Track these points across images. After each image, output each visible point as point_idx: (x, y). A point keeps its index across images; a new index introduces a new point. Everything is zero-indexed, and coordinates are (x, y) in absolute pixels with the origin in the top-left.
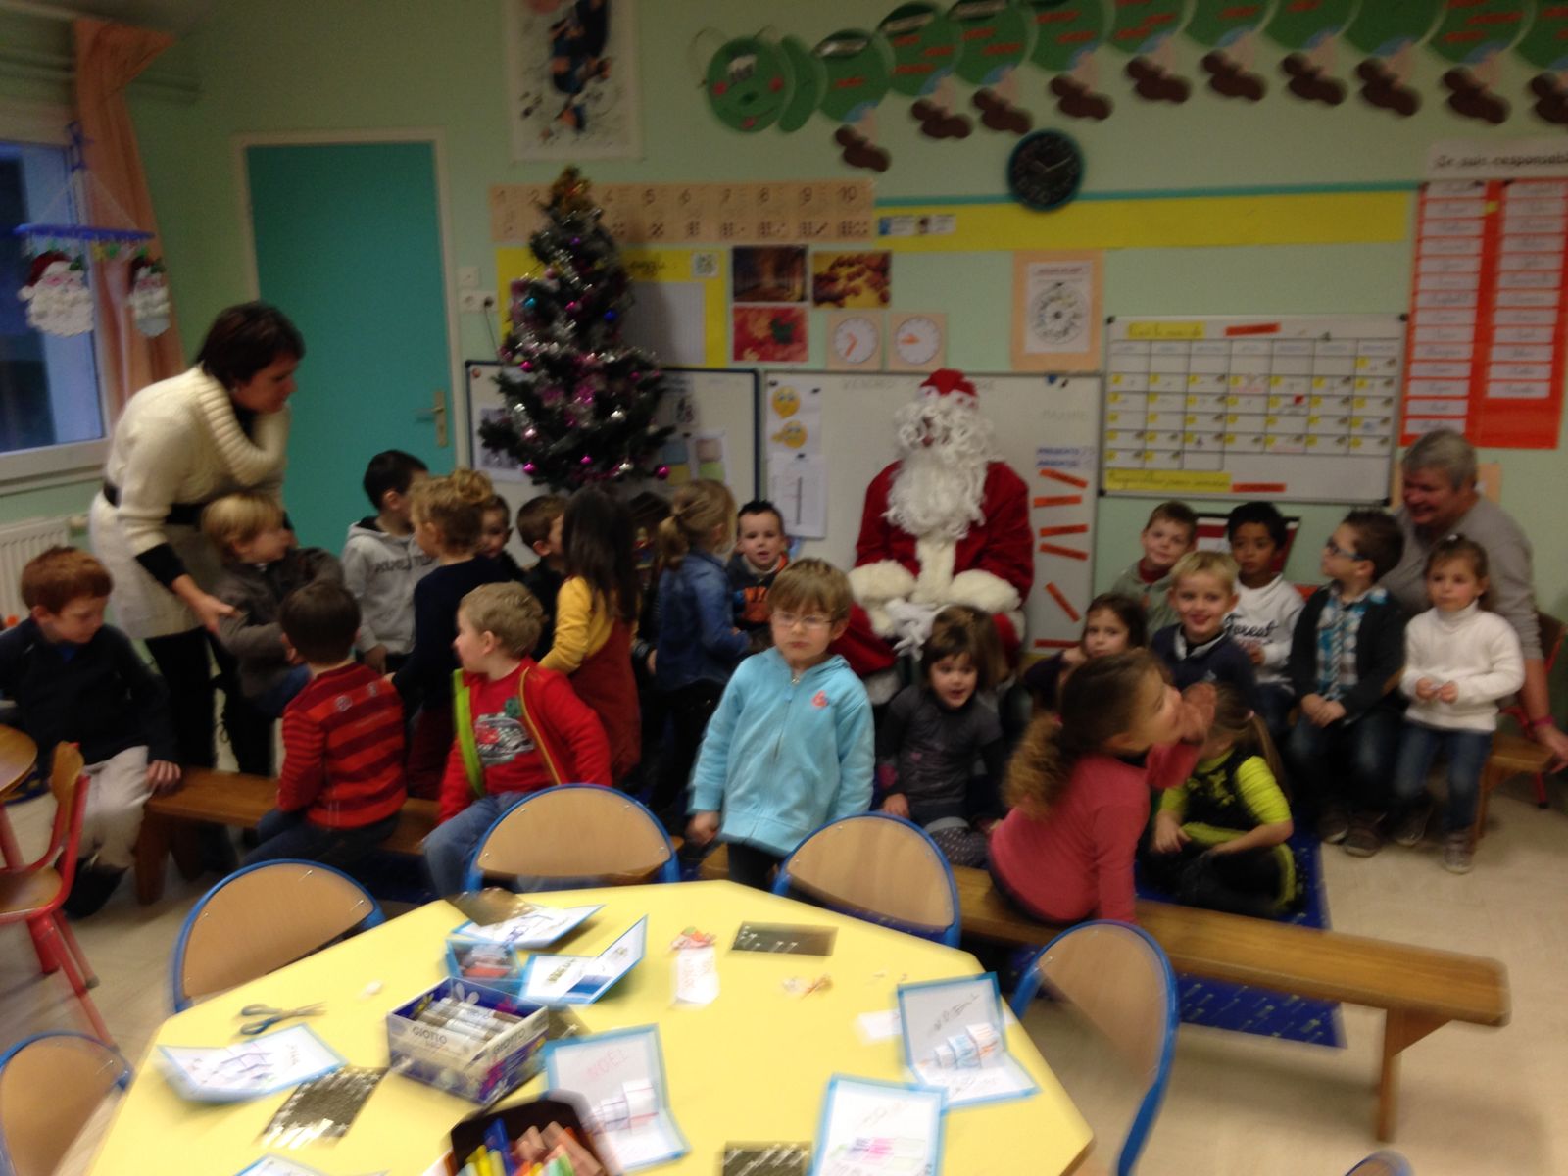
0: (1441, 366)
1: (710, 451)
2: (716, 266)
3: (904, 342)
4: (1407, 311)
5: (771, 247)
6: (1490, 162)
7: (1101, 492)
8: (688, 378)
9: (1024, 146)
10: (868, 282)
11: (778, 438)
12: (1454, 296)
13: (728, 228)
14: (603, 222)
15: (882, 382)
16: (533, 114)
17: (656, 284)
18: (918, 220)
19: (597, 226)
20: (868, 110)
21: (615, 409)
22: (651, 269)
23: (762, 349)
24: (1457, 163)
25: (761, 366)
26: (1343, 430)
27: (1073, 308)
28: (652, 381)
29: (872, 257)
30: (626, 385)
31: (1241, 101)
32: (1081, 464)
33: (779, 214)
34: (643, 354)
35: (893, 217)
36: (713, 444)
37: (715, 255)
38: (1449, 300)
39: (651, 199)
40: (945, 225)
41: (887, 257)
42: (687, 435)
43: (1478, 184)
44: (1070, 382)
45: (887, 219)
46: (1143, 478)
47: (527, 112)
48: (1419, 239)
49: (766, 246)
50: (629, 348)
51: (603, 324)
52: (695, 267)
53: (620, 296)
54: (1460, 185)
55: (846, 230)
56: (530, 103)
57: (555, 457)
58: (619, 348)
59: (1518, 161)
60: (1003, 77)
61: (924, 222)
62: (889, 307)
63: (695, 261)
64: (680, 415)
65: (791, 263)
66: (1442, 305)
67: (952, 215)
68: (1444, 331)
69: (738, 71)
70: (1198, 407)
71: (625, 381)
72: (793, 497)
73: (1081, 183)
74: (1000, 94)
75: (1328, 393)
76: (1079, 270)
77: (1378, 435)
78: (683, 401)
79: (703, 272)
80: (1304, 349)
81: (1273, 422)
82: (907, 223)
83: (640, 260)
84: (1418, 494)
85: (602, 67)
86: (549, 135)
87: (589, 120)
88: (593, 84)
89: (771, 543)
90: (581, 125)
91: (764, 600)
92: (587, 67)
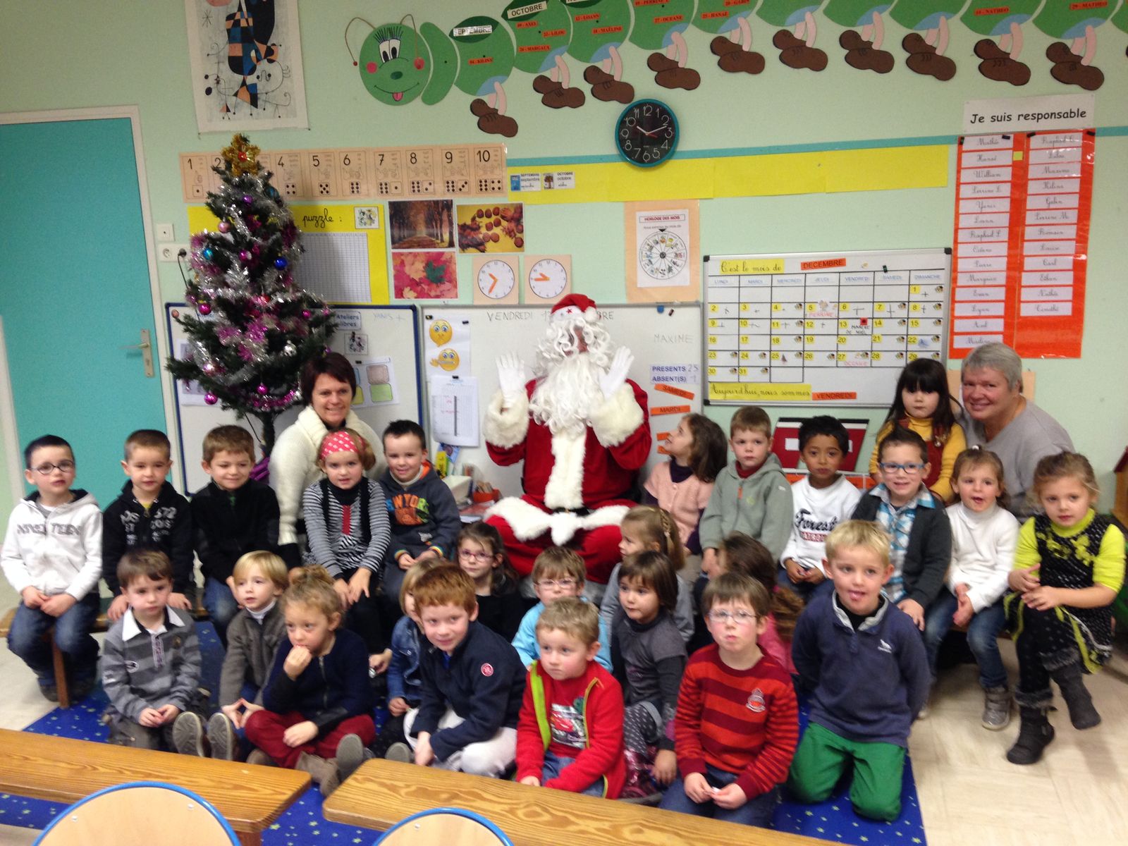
0: (979, 290)
1: (379, 375)
2: (376, 219)
3: (537, 280)
4: (951, 245)
5: (422, 202)
6: (1014, 117)
7: (706, 402)
8: (357, 314)
9: (628, 113)
10: (504, 230)
11: (436, 363)
12: (989, 232)
13: (384, 186)
14: (272, 182)
15: (520, 314)
16: (213, 91)
17: (325, 235)
18: (544, 178)
19: (266, 185)
20: (497, 85)
21: (286, 344)
22: (320, 222)
23: (419, 288)
24: (987, 120)
25: (419, 303)
26: (902, 347)
27: (675, 250)
28: (322, 318)
29: (506, 209)
30: (297, 322)
31: (806, 72)
32: (688, 379)
33: (427, 174)
34: (313, 295)
35: (522, 175)
36: (381, 369)
37: (374, 210)
38: (984, 235)
39: (316, 163)
40: (566, 182)
41: (519, 209)
42: (359, 362)
43: (1005, 137)
44: (676, 310)
45: (518, 177)
46: (739, 390)
47: (209, 91)
48: (958, 184)
49: (417, 202)
50: (298, 291)
51: (275, 270)
52: (358, 220)
53: (290, 247)
54: (991, 137)
55: (484, 188)
56: (211, 83)
57: (234, 388)
58: (288, 291)
59: (1038, 117)
60: (608, 56)
61: (549, 179)
62: (523, 251)
63: (357, 214)
64: (351, 345)
65: (440, 214)
66: (978, 240)
67: (571, 173)
68: (982, 261)
69: (385, 53)
70: (781, 330)
71: (296, 318)
72: (450, 412)
73: (677, 142)
74: (606, 70)
75: (888, 316)
76: (678, 218)
77: (931, 350)
78: (354, 333)
79: (365, 224)
80: (866, 279)
81: (843, 341)
82: (534, 179)
83: (310, 215)
84: (979, 391)
85: (270, 52)
86: (228, 110)
87: (262, 98)
88: (263, 66)
89: (411, 461)
90: (254, 101)
91: (412, 505)
92: (257, 51)
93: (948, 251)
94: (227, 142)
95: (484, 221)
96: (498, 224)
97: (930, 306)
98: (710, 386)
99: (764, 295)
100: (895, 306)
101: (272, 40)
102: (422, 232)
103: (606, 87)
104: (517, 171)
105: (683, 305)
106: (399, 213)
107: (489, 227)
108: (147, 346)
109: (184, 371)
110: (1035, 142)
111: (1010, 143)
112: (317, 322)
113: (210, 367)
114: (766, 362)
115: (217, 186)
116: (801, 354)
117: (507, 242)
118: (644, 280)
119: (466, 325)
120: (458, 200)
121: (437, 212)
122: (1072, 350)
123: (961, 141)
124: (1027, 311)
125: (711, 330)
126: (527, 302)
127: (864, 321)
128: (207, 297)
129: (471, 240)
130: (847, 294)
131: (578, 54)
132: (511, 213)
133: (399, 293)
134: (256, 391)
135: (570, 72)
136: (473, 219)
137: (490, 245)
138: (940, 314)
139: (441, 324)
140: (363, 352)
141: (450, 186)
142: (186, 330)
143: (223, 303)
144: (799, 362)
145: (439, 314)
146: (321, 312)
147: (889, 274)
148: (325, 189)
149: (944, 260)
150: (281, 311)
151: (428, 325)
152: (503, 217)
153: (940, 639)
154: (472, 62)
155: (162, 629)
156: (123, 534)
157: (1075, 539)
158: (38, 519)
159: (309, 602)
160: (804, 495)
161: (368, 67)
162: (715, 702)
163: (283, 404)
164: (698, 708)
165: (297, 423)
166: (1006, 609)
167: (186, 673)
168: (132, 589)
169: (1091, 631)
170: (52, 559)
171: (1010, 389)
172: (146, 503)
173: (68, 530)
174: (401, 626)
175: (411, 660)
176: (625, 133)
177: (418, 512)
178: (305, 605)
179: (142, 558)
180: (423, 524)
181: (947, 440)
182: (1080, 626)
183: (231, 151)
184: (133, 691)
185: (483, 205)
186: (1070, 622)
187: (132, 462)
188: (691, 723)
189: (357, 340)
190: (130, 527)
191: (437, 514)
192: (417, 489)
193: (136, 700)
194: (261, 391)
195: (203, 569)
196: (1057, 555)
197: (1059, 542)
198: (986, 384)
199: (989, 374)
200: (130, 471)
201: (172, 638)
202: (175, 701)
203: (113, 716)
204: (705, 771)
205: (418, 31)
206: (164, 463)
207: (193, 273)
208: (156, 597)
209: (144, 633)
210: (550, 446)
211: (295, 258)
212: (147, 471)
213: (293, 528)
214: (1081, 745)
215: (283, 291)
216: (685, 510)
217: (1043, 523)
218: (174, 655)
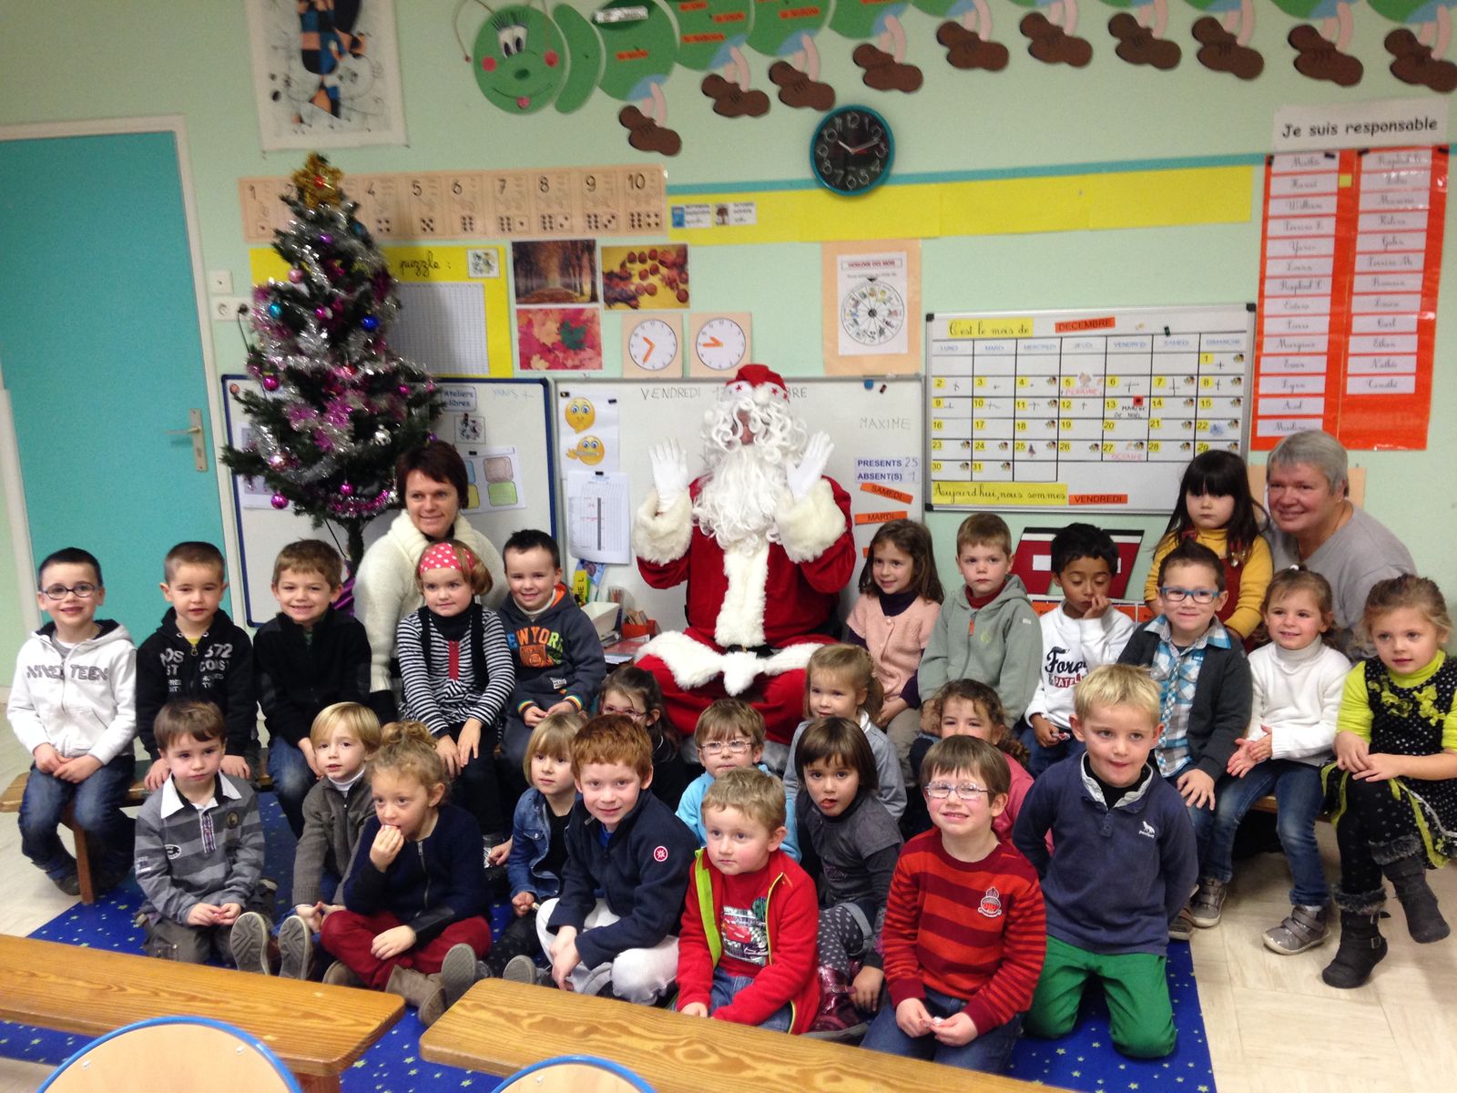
0: (1292, 360)
1: (499, 470)
2: (495, 265)
3: (706, 345)
4: (1255, 300)
5: (555, 243)
6: (1341, 130)
7: (928, 507)
8: (470, 390)
9: (827, 124)
10: (663, 279)
11: (574, 454)
12: (1305, 282)
13: (505, 221)
14: (359, 216)
15: (684, 390)
16: (283, 97)
17: (430, 286)
18: (716, 210)
19: (351, 220)
20: (653, 86)
21: (378, 430)
22: (422, 269)
23: (551, 357)
24: (1305, 132)
25: (551, 375)
26: (1189, 434)
27: (888, 305)
28: (425, 395)
29: (665, 252)
30: (392, 401)
31: (1064, 68)
32: (905, 476)
33: (561, 205)
34: (413, 365)
35: (688, 207)
36: (502, 462)
37: (493, 253)
38: (1300, 287)
39: (416, 190)
40: (745, 216)
41: (683, 252)
42: (473, 453)
43: (1329, 155)
44: (889, 386)
45: (681, 209)
46: (972, 491)
47: (276, 96)
48: (1265, 219)
49: (549, 242)
50: (394, 360)
51: (363, 332)
52: (471, 267)
53: (382, 300)
54: (1309, 156)
55: (636, 223)
56: (278, 85)
57: (310, 487)
58: (379, 360)
59: (1373, 129)
60: (800, 47)
61: (722, 211)
62: (688, 307)
63: (471, 259)
64: (464, 431)
65: (579, 259)
66: (1292, 293)
67: (751, 204)
68: (1296, 321)
69: (506, 46)
70: (1028, 412)
71: (390, 395)
72: (593, 519)
73: (891, 164)
74: (798, 66)
75: (1171, 393)
76: (892, 263)
77: (1227, 439)
78: (466, 415)
79: (481, 271)
80: (1142, 345)
81: (1111, 426)
82: (703, 212)
83: (408, 259)
84: (1291, 494)
85: (355, 43)
86: (301, 121)
87: (345, 103)
88: (347, 62)
89: (540, 583)
90: (335, 109)
91: (540, 641)
92: (339, 43)
93: (1251, 307)
94: (299, 163)
95: (636, 268)
96: (655, 271)
97: (1226, 381)
98: (934, 486)
99: (1007, 365)
100: (1180, 381)
101: (359, 27)
102: (555, 282)
103: (797, 88)
104: (680, 201)
105: (899, 379)
106: (526, 257)
107: (643, 276)
108: (198, 431)
109: (245, 464)
110: (1368, 162)
111: (1334, 164)
112: (419, 401)
113: (277, 459)
114: (1007, 455)
115: (288, 221)
116: (1054, 443)
117: (666, 294)
118: (847, 345)
119: (613, 405)
120: (602, 240)
121: (577, 254)
122: (1416, 440)
123: (1269, 160)
124: (1355, 387)
125: (935, 412)
126: (693, 374)
127: (1138, 401)
128: (273, 367)
129: (620, 292)
130: (1115, 365)
131: (761, 46)
132: (672, 256)
133: (525, 363)
134: (338, 490)
135: (750, 70)
136: (623, 265)
137: (644, 299)
138: (1239, 390)
139: (580, 403)
140: (478, 440)
141: (593, 221)
142: (247, 411)
143: (294, 376)
144: (1052, 454)
145: (578, 389)
146: (423, 387)
147: (1172, 338)
148: (428, 225)
149: (1246, 319)
150: (370, 387)
151: (563, 404)
152: (662, 263)
153: (1237, 822)
154: (621, 56)
155: (213, 803)
156: (164, 680)
157: (1420, 691)
158: (53, 658)
159: (403, 769)
160: (1057, 629)
161: (484, 63)
162: (935, 905)
163: (373, 508)
164: (914, 912)
165: (390, 533)
166: (1324, 783)
167: (244, 860)
168: (171, 752)
169: (1438, 813)
170: (72, 711)
171: (1331, 492)
172: (193, 638)
173: (92, 674)
174: (525, 800)
175: (539, 846)
176: (823, 150)
177: (549, 649)
178: (397, 773)
179: (185, 711)
180: (555, 667)
181: (1247, 558)
182: (1422, 807)
183: (305, 175)
184: (175, 883)
185: (636, 247)
186: (1408, 801)
187: (174, 585)
188: (905, 932)
189: (470, 423)
190: (172, 669)
191: (574, 654)
192: (548, 620)
193: (181, 895)
194: (346, 492)
195: (267, 724)
196: (1394, 711)
197: (1397, 694)
198: (1301, 485)
199: (1304, 472)
200: (171, 596)
201: (226, 815)
202: (233, 896)
203: (150, 916)
204: (924, 995)
205: (550, 16)
206: (218, 584)
207: (256, 336)
208: (203, 763)
209: (188, 808)
210: (721, 565)
211: (390, 316)
212: (195, 596)
213: (386, 671)
214: (1421, 962)
215: (372, 359)
216: (901, 650)
217: (1376, 670)
218: (228, 835)
